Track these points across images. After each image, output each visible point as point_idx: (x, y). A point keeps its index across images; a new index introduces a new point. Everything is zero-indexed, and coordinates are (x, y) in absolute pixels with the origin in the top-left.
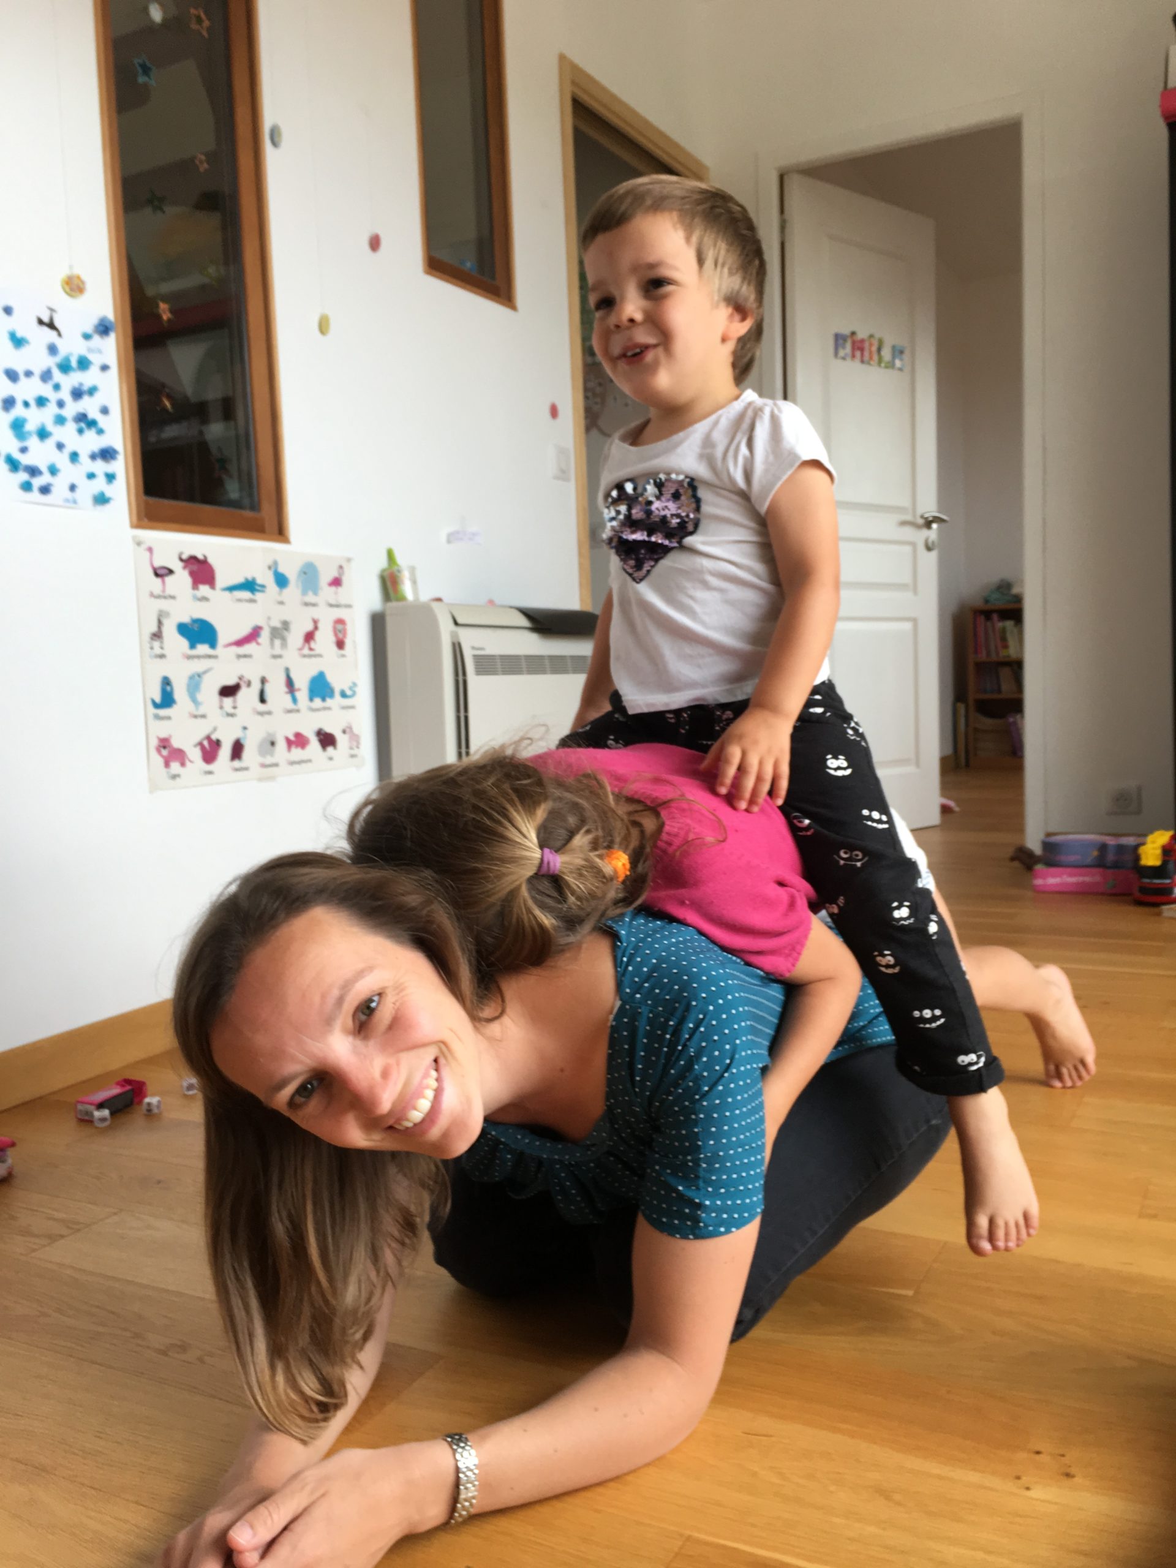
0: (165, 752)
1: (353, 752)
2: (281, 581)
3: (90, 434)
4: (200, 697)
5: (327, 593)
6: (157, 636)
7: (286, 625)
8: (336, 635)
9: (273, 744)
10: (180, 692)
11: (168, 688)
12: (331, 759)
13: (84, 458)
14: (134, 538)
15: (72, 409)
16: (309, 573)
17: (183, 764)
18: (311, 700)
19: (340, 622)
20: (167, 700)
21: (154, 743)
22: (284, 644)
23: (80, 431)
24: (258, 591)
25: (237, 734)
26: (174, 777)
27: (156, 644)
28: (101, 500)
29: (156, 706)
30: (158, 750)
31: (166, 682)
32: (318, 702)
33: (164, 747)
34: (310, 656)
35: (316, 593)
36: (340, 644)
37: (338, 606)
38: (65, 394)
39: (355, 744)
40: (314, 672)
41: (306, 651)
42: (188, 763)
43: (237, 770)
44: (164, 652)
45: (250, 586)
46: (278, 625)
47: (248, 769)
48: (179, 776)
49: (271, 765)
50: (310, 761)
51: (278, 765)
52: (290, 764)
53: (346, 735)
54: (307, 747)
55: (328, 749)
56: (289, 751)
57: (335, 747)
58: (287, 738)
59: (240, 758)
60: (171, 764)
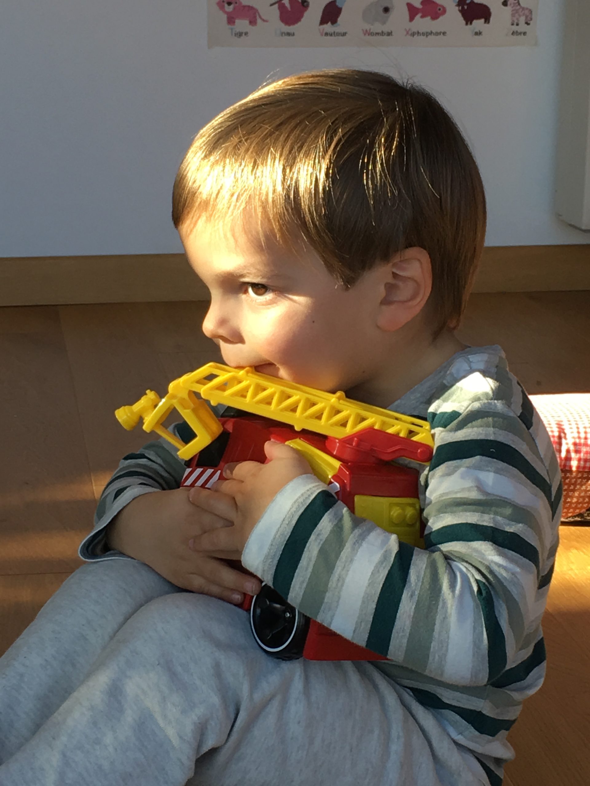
0: (230, 9)
1: (515, 28)
9: (386, 10)
12: (478, 33)
17: (253, 22)
26: (240, 34)
30: (222, 8)
33: (229, 4)
39: (522, 19)
42: (259, 21)
43: (326, 34)
47: (344, 34)
48: (246, 34)
49: (377, 34)
50: (444, 33)
51: (389, 34)
52: (413, 34)
53: (508, 9)
54: (441, 18)
55: (475, 22)
56: (412, 19)
57: (487, 20)
58: (410, 6)
59: (334, 22)
60: (237, 21)
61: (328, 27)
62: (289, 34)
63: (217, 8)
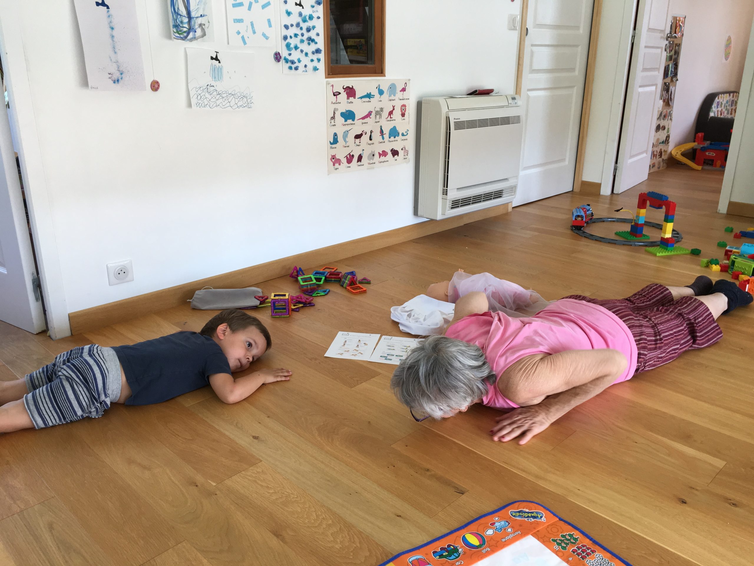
0: (333, 160)
1: (405, 157)
2: (381, 92)
3: (312, 44)
4: (347, 140)
5: (399, 95)
6: (333, 118)
7: (382, 109)
8: (401, 111)
9: (373, 155)
10: (340, 138)
11: (336, 137)
12: (396, 160)
13: (310, 54)
14: (327, 82)
15: (306, 35)
16: (392, 88)
17: (340, 164)
18: (390, 138)
19: (404, 106)
20: (335, 141)
21: (330, 157)
22: (380, 117)
23: (309, 44)
24: (372, 98)
25: (361, 152)
27: (333, 121)
28: (316, 69)
29: (331, 144)
30: (331, 160)
31: (335, 135)
32: (392, 139)
33: (333, 159)
34: (390, 120)
35: (394, 95)
36: (403, 115)
37: (403, 99)
38: (304, 31)
39: (406, 154)
40: (392, 127)
41: (389, 119)
42: (342, 164)
43: (359, 166)
44: (335, 124)
45: (369, 96)
46: (379, 110)
47: (363, 165)
48: (338, 168)
49: (372, 163)
50: (388, 161)
51: (375, 163)
52: (380, 163)
53: (403, 150)
54: (387, 156)
55: (395, 156)
56: (380, 158)
57: (398, 155)
58: (379, 153)
59: (361, 161)
60: (336, 164)
61: (359, 163)
62: (349, 167)
63: (330, 161)
